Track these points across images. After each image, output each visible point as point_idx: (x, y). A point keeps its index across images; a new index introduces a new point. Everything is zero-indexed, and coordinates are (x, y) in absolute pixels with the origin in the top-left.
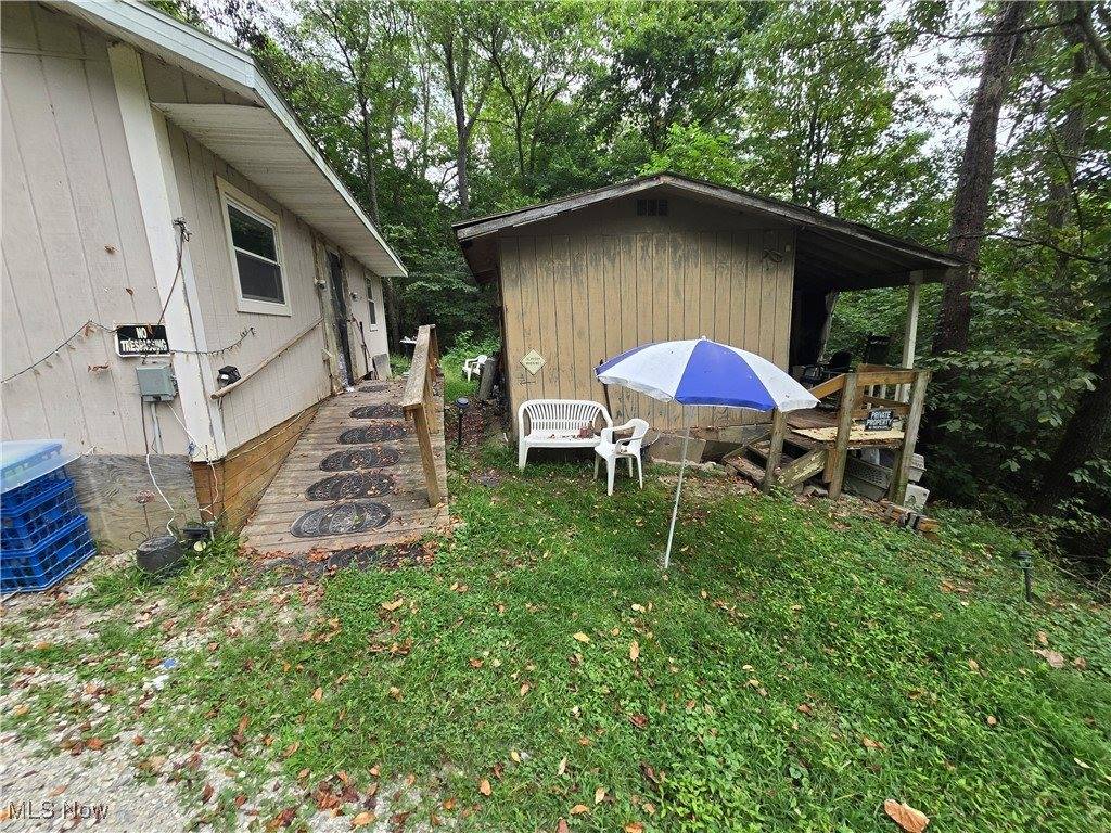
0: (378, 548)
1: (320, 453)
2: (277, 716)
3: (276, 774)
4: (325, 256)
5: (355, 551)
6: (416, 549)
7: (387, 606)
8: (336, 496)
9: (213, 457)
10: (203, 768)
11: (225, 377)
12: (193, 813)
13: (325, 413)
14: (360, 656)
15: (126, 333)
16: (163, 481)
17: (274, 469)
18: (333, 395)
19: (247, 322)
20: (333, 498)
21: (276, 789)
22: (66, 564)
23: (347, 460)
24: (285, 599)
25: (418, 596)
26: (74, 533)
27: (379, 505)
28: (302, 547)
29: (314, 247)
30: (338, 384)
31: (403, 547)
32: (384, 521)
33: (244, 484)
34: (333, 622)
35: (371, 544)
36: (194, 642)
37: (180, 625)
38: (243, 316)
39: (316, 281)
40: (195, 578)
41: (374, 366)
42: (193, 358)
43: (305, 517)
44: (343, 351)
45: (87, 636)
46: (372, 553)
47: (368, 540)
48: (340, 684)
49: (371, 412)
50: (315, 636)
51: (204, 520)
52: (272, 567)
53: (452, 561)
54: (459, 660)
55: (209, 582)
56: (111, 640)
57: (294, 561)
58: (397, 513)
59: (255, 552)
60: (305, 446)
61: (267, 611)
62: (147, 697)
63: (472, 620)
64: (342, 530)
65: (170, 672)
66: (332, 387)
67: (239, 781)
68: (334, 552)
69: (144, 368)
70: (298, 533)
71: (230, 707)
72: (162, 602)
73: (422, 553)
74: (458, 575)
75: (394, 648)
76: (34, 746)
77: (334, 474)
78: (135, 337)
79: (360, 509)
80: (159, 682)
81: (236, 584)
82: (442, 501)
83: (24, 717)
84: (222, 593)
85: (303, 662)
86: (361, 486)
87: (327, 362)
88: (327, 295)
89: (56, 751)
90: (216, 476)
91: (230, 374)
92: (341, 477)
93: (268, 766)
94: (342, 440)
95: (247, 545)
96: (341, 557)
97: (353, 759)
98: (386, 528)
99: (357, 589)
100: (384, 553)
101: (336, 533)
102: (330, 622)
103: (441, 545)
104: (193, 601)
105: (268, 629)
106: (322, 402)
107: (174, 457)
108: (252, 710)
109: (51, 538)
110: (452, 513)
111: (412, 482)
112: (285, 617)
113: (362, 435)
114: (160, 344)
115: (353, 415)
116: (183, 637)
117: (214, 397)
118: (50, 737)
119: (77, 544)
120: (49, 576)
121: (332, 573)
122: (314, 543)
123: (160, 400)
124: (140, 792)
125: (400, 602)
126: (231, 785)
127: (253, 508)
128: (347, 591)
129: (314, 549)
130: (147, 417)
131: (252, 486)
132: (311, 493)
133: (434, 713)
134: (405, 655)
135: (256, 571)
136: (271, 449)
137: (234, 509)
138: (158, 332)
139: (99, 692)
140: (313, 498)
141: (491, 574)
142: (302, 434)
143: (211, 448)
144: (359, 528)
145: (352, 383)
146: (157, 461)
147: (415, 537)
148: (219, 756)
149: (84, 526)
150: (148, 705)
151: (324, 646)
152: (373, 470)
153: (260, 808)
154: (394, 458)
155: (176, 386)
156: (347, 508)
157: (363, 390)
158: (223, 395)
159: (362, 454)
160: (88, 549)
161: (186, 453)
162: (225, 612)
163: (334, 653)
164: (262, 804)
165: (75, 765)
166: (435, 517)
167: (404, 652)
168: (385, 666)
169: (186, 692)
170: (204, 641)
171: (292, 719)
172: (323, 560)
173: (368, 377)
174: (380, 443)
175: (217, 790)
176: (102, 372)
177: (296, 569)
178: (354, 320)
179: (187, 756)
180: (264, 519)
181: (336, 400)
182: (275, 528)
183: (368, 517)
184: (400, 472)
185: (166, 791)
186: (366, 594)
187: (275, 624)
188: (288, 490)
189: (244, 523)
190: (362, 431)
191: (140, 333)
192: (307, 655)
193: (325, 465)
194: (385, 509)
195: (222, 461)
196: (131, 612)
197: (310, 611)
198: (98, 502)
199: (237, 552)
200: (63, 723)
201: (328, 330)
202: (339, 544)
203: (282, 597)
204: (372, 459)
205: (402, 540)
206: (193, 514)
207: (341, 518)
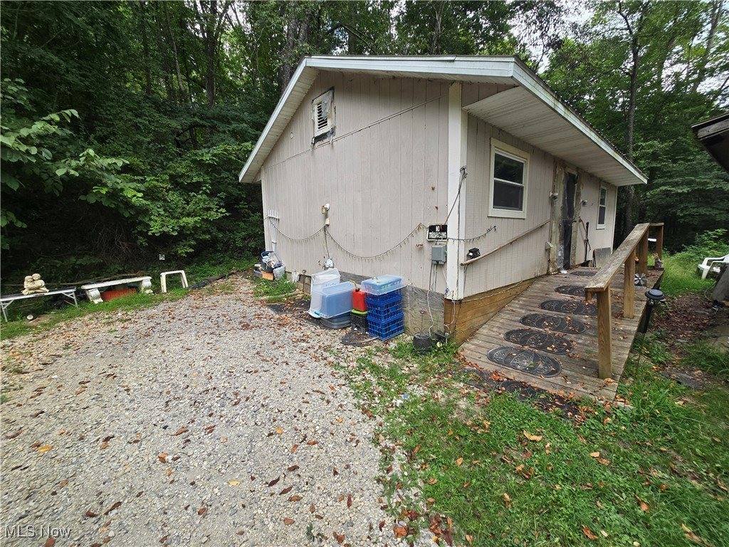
0: (539, 390)
1: (524, 311)
2: (434, 457)
3: (420, 488)
4: (563, 176)
5: (520, 384)
6: (571, 406)
7: (527, 434)
8: (523, 343)
9: (455, 298)
10: (394, 456)
11: (471, 254)
12: (381, 474)
13: (538, 285)
14: (494, 456)
15: (432, 229)
16: (432, 305)
17: (492, 314)
18: (548, 274)
19: (492, 223)
20: (521, 343)
21: (415, 495)
22: (393, 332)
23: (540, 321)
24: (467, 393)
25: (557, 442)
26: (398, 320)
27: (553, 360)
28: (489, 367)
29: (555, 171)
30: (554, 267)
31: (561, 399)
32: (552, 373)
33: (471, 319)
34: (487, 423)
35: (536, 385)
36: (419, 391)
37: (418, 381)
38: (491, 219)
39: (551, 194)
40: (432, 361)
41: (594, 256)
42: (456, 242)
43: (500, 349)
44: (565, 244)
45: (387, 367)
46: (533, 392)
47: (535, 382)
48: (475, 465)
49: (573, 290)
50: (473, 425)
51: (445, 332)
52: (469, 371)
53: (604, 433)
54: (571, 516)
55: (436, 365)
56: (392, 373)
57: (481, 373)
58: (566, 372)
59: (464, 359)
60: (515, 305)
61: (455, 395)
62: (392, 406)
63: (601, 494)
64: (519, 367)
65: (404, 400)
66: (548, 269)
67: (403, 476)
68: (508, 379)
69: (436, 246)
70: (491, 357)
71: (417, 435)
72: (415, 365)
73: (576, 412)
74: (604, 447)
75: (519, 468)
76: (355, 401)
77: (528, 327)
78: (435, 231)
79: (536, 357)
80: (399, 402)
81: (448, 371)
82: (613, 377)
83: (358, 388)
84: (440, 374)
85: (460, 436)
86: (544, 341)
87: (548, 250)
88: (559, 204)
89: (359, 407)
90: (455, 309)
91: (475, 252)
92: (532, 331)
93: (419, 480)
94: (542, 306)
95: (462, 353)
96: (510, 384)
97: (459, 518)
98: (551, 379)
99: (511, 411)
100: (542, 396)
101: (514, 367)
102: (485, 422)
103: (596, 413)
104: (426, 371)
105: (452, 405)
106: (537, 278)
107: (438, 294)
108: (425, 444)
109: (390, 319)
110: (621, 393)
111: (590, 352)
112: (463, 404)
113: (560, 306)
114: (444, 234)
115: (558, 290)
116: (416, 387)
117: (462, 265)
118: (361, 401)
119: (398, 325)
120: (386, 335)
121: (500, 392)
122: (497, 368)
123: (439, 264)
124: (370, 446)
125: (539, 438)
126: (399, 475)
127: (472, 334)
128: (504, 409)
129: (496, 372)
130: (432, 271)
131: (475, 320)
132: (508, 335)
133: (530, 540)
134: (526, 479)
135: (458, 369)
136: (492, 301)
137: (462, 330)
138: (444, 229)
139: (380, 393)
140: (508, 339)
141: (645, 467)
142: (517, 296)
143: (456, 293)
144: (532, 371)
145: (567, 267)
146: (432, 294)
147: (574, 395)
148: (403, 456)
149: (402, 318)
150: (390, 410)
151: (475, 435)
152: (557, 333)
153: (404, 498)
154: (579, 329)
155: (446, 257)
156: (528, 354)
157: (575, 274)
158: (468, 264)
159: (553, 319)
160: (401, 329)
161: (444, 293)
162: (436, 384)
163: (478, 443)
164: (406, 497)
165: (361, 417)
166: (601, 388)
167: (526, 475)
168: (508, 475)
169: (405, 414)
170: (422, 394)
171: (440, 464)
172: (499, 381)
173: (586, 264)
174: (572, 315)
175: (394, 471)
176: (420, 247)
177: (481, 379)
178: (580, 221)
179: (391, 445)
180: (475, 342)
181: (550, 277)
182: (480, 350)
183: (541, 366)
184: (580, 341)
185: (379, 455)
186: (516, 418)
187: (456, 405)
188: (495, 329)
189: (464, 341)
190: (560, 303)
191: (437, 229)
192: (463, 433)
193: (524, 320)
194: (556, 364)
195: (460, 301)
196: (404, 364)
197: (477, 408)
198: (408, 308)
199: (456, 355)
200: (366, 398)
201: (554, 228)
202: (514, 375)
203: (466, 391)
204: (559, 325)
205: (562, 393)
206: (441, 327)
207: (521, 359)
